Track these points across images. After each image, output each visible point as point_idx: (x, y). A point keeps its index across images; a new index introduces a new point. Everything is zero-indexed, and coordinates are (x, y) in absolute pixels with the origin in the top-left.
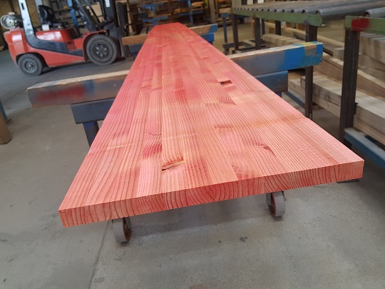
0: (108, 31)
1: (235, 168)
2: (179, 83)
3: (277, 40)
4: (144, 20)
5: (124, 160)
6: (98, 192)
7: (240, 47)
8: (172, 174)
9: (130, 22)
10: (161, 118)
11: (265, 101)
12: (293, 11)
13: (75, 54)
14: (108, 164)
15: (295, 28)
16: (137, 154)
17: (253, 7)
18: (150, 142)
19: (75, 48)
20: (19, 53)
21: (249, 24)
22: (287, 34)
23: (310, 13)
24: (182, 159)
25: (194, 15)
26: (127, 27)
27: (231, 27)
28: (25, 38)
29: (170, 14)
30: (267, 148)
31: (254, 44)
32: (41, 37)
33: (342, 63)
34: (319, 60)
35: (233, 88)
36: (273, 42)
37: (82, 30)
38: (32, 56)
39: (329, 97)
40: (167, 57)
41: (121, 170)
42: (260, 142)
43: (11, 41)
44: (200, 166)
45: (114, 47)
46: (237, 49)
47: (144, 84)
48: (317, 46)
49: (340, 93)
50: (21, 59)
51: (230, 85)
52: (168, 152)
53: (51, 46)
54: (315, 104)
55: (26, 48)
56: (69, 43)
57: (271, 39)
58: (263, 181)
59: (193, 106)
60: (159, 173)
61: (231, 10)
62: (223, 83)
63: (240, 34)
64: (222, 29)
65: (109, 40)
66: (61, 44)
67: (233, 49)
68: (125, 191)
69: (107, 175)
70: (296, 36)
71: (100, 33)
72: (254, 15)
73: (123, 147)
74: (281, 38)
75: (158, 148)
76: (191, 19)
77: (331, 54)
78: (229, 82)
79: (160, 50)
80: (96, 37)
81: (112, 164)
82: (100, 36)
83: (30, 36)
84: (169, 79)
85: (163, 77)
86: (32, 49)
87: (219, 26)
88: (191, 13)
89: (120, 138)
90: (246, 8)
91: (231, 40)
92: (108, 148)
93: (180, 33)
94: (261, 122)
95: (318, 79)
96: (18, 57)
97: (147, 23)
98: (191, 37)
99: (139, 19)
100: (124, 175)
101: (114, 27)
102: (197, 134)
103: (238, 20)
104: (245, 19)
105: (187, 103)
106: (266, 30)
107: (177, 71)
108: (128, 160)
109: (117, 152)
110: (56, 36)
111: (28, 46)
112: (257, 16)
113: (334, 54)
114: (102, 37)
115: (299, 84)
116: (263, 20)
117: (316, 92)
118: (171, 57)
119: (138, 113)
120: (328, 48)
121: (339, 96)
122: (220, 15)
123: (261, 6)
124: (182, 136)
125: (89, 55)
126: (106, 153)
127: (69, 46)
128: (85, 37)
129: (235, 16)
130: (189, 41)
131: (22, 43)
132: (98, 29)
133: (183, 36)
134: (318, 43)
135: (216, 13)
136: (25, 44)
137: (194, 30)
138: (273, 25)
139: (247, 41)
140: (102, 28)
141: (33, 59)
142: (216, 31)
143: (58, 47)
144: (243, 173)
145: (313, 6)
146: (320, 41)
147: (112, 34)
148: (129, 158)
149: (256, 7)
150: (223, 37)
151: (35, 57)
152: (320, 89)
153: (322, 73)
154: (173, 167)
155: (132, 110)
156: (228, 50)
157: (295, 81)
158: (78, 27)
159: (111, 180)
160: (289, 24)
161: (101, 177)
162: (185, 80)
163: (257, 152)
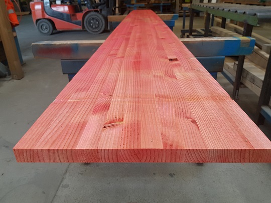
0: (101, 10)
1: (163, 136)
2: (138, 55)
3: (221, 32)
4: (128, 6)
5: (78, 113)
6: (49, 137)
7: (193, 34)
8: (111, 132)
9: (117, 5)
10: (116, 82)
11: (201, 80)
12: (236, 12)
13: (76, 23)
14: (64, 114)
15: (236, 25)
16: (89, 110)
17: (207, 5)
18: (102, 100)
19: (77, 19)
20: (38, 18)
21: (202, 17)
22: (230, 29)
23: (249, 14)
24: (122, 120)
25: (163, 6)
26: (115, 9)
27: (189, 18)
28: (43, 7)
29: (147, 3)
30: (194, 122)
31: (203, 33)
32: (54, 9)
33: (268, 56)
34: (251, 51)
35: (178, 65)
36: (218, 33)
37: (83, 7)
38: (47, 21)
39: (254, 80)
40: (135, 34)
41: (72, 121)
42: (189, 115)
43: (34, 9)
44: (135, 130)
45: (104, 22)
46: (191, 34)
47: (112, 52)
48: (251, 40)
49: (263, 78)
50: (39, 22)
51: (176, 62)
52: (113, 112)
53: (60, 15)
54: (242, 84)
55: (43, 15)
56: (73, 15)
57: (217, 30)
58: (185, 153)
59: (143, 75)
60: (101, 129)
61: (191, 6)
62: (171, 60)
63: (195, 24)
64: (182, 18)
65: (100, 16)
66: (67, 15)
67: (188, 34)
68: (69, 141)
69: (60, 124)
70: (236, 31)
71: (95, 11)
72: (207, 11)
73: (80, 102)
74: (225, 31)
75: (106, 107)
76: (161, 8)
77: (260, 48)
78: (176, 60)
79: (132, 28)
80: (92, 13)
81: (67, 115)
82: (94, 13)
83: (47, 7)
84: (132, 51)
85: (128, 48)
86: (47, 16)
87: (180, 16)
88: (162, 4)
89: (81, 93)
90: (202, 6)
91: (187, 28)
92: (69, 100)
93: (149, 17)
94: (194, 98)
95: (247, 65)
96: (37, 20)
97: (129, 7)
98: (157, 21)
99: (124, 4)
100: (73, 127)
101: (105, 8)
102: (140, 99)
103: (195, 14)
104: (201, 13)
105: (139, 72)
106: (215, 23)
107: (139, 46)
108: (80, 114)
109: (74, 105)
110: (65, 9)
111: (45, 14)
112: (209, 12)
113: (263, 48)
114: (96, 13)
115: (232, 67)
116: (213, 16)
117: (244, 74)
118: (138, 34)
119: (101, 75)
120: (259, 43)
121: (262, 81)
122: (182, 8)
123: (213, 5)
124: (128, 99)
125: (85, 25)
126: (66, 105)
127: (72, 17)
128: (84, 12)
129: (193, 10)
130: (154, 24)
131: (41, 11)
132: (94, 8)
133: (151, 20)
134: (252, 39)
135: (180, 7)
136: (43, 12)
137: (161, 17)
138: (220, 20)
139: (199, 30)
140: (97, 7)
141: (47, 24)
142: (176, 19)
143: (65, 17)
144: (169, 142)
145: (253, 9)
146: (254, 37)
147: (103, 12)
148: (81, 112)
149: (210, 5)
150: (182, 24)
151: (48, 22)
152: (248, 73)
153: (252, 61)
154: (113, 126)
155: (97, 72)
156: (184, 34)
157: (230, 65)
158: (81, 5)
159: (62, 129)
160: (232, 21)
161: (55, 125)
162: (143, 53)
163: (185, 124)
